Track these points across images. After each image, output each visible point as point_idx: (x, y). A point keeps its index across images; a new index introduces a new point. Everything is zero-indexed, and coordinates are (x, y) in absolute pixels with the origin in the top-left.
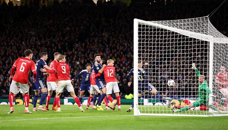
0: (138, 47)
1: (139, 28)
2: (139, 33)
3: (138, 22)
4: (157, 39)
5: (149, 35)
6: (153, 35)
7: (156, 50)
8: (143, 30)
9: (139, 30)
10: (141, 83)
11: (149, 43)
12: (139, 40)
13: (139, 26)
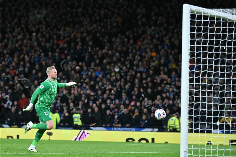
0: (190, 53)
1: (191, 21)
2: (192, 29)
3: (191, 10)
4: (222, 39)
5: (208, 33)
6: (215, 33)
7: (220, 59)
8: (199, 24)
9: (192, 23)
10: (194, 116)
11: (208, 46)
12: (191, 41)
13: (193, 16)
